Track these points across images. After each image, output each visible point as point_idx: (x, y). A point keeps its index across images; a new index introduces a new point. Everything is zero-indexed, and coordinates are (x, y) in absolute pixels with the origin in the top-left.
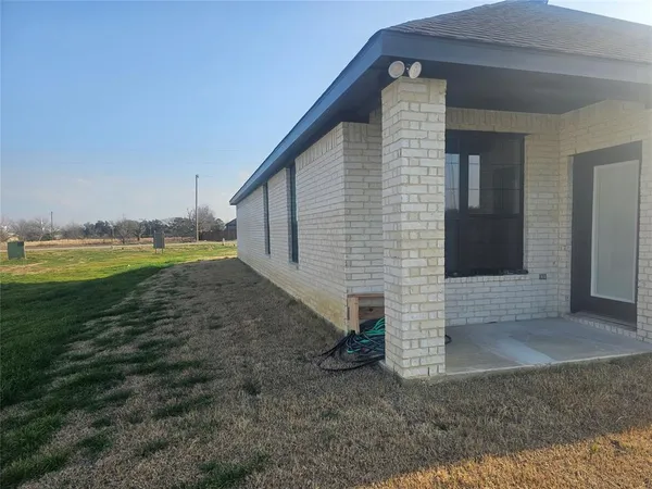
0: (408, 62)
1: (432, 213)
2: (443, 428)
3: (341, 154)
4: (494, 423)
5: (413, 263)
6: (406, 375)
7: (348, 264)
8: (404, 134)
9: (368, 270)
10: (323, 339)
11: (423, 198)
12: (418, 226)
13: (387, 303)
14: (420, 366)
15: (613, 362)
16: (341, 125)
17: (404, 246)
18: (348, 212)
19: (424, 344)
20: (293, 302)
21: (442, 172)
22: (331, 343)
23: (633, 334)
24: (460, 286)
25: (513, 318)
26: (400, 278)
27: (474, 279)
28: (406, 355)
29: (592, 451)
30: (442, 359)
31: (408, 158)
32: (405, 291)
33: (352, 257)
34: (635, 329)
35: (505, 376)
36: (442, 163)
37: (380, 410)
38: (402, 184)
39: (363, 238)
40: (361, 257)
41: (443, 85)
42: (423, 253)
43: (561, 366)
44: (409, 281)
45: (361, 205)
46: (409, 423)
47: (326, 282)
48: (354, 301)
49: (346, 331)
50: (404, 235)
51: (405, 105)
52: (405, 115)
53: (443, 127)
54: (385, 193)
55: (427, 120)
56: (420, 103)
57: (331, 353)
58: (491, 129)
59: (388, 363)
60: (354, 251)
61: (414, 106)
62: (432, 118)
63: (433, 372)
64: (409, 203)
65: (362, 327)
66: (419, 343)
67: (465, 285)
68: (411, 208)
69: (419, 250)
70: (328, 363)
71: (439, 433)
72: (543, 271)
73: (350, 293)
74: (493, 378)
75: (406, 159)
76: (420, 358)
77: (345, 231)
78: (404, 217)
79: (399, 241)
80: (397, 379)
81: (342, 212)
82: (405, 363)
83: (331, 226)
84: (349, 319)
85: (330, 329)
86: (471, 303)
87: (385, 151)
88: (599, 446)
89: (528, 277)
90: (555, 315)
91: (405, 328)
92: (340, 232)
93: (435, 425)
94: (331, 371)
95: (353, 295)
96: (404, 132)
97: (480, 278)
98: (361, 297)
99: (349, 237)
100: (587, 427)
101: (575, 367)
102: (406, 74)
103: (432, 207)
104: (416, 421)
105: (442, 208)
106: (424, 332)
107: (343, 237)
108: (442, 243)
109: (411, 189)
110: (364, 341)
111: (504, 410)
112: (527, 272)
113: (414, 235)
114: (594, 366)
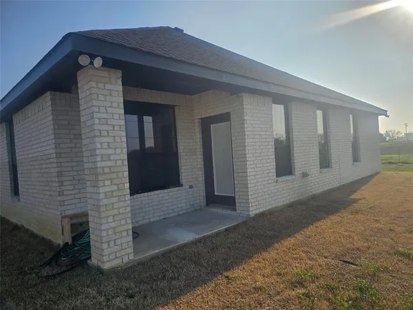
0: (93, 57)
1: (119, 155)
2: (131, 297)
3: (50, 113)
4: (163, 284)
5: (108, 189)
6: (106, 266)
7: (61, 194)
8: (95, 103)
9: (77, 196)
10: (43, 254)
11: (111, 145)
12: (109, 164)
13: (90, 219)
14: (116, 258)
15: (226, 230)
16: (48, 93)
17: (101, 178)
18: (58, 155)
19: (118, 242)
20: (16, 227)
21: (124, 128)
22: (48, 255)
23: (235, 213)
24: (144, 198)
25: (176, 214)
26: (99, 200)
27: (152, 193)
28: (105, 253)
29: (216, 285)
30: (131, 250)
31: (99, 119)
32: (102, 209)
33: (63, 188)
34: (235, 210)
35: (170, 251)
36: (123, 123)
37: (87, 297)
38: (96, 136)
39: (72, 173)
40: (71, 187)
41: (119, 73)
42: (115, 181)
43: (201, 238)
44: (105, 201)
45: (69, 150)
46: (108, 300)
47: (43, 209)
48: (67, 220)
49: (62, 243)
50: (100, 170)
51: (94, 84)
52: (94, 91)
53: (122, 99)
54: (84, 142)
55: (110, 95)
56: (104, 83)
57: (49, 263)
58: (155, 102)
59: (94, 261)
60: (65, 183)
61: (101, 85)
62: (114, 94)
63: (126, 260)
64: (102, 148)
65: (74, 239)
66: (115, 242)
67: (147, 198)
68: (103, 152)
69: (111, 180)
70: (45, 272)
71: (128, 301)
72: (190, 184)
73: (63, 215)
74: (164, 254)
75: (97, 120)
76: (115, 252)
77: (57, 170)
78: (99, 158)
79: (97, 175)
80: (100, 271)
81: (54, 156)
82: (105, 259)
83: (44, 166)
84: (63, 234)
85: (48, 244)
86: (151, 208)
87: (82, 113)
88: (219, 281)
89: (183, 188)
90: (199, 208)
91: (104, 234)
92: (53, 170)
93: (126, 296)
94: (48, 277)
95: (66, 216)
96: (94, 101)
97: (156, 192)
98: (72, 217)
99: (60, 174)
100: (214, 272)
101: (208, 237)
102: (92, 63)
103: (118, 151)
104: (113, 297)
105: (125, 151)
106: (117, 234)
107: (56, 174)
108: (126, 174)
109: (102, 139)
110: (76, 248)
111: (170, 274)
112: (182, 185)
113: (107, 170)
114: (217, 234)
